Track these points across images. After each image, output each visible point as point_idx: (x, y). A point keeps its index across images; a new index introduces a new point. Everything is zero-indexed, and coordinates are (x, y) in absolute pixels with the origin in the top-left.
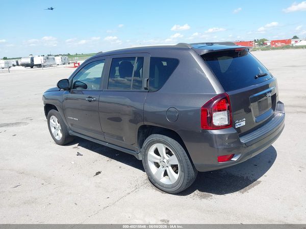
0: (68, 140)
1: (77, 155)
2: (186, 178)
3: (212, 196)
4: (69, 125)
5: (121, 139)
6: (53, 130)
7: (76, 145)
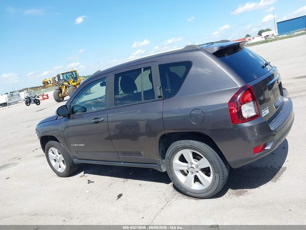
0: (73, 169)
1: (89, 183)
2: (221, 178)
3: (247, 191)
4: (73, 154)
5: (139, 154)
6: (53, 163)
7: (82, 173)
